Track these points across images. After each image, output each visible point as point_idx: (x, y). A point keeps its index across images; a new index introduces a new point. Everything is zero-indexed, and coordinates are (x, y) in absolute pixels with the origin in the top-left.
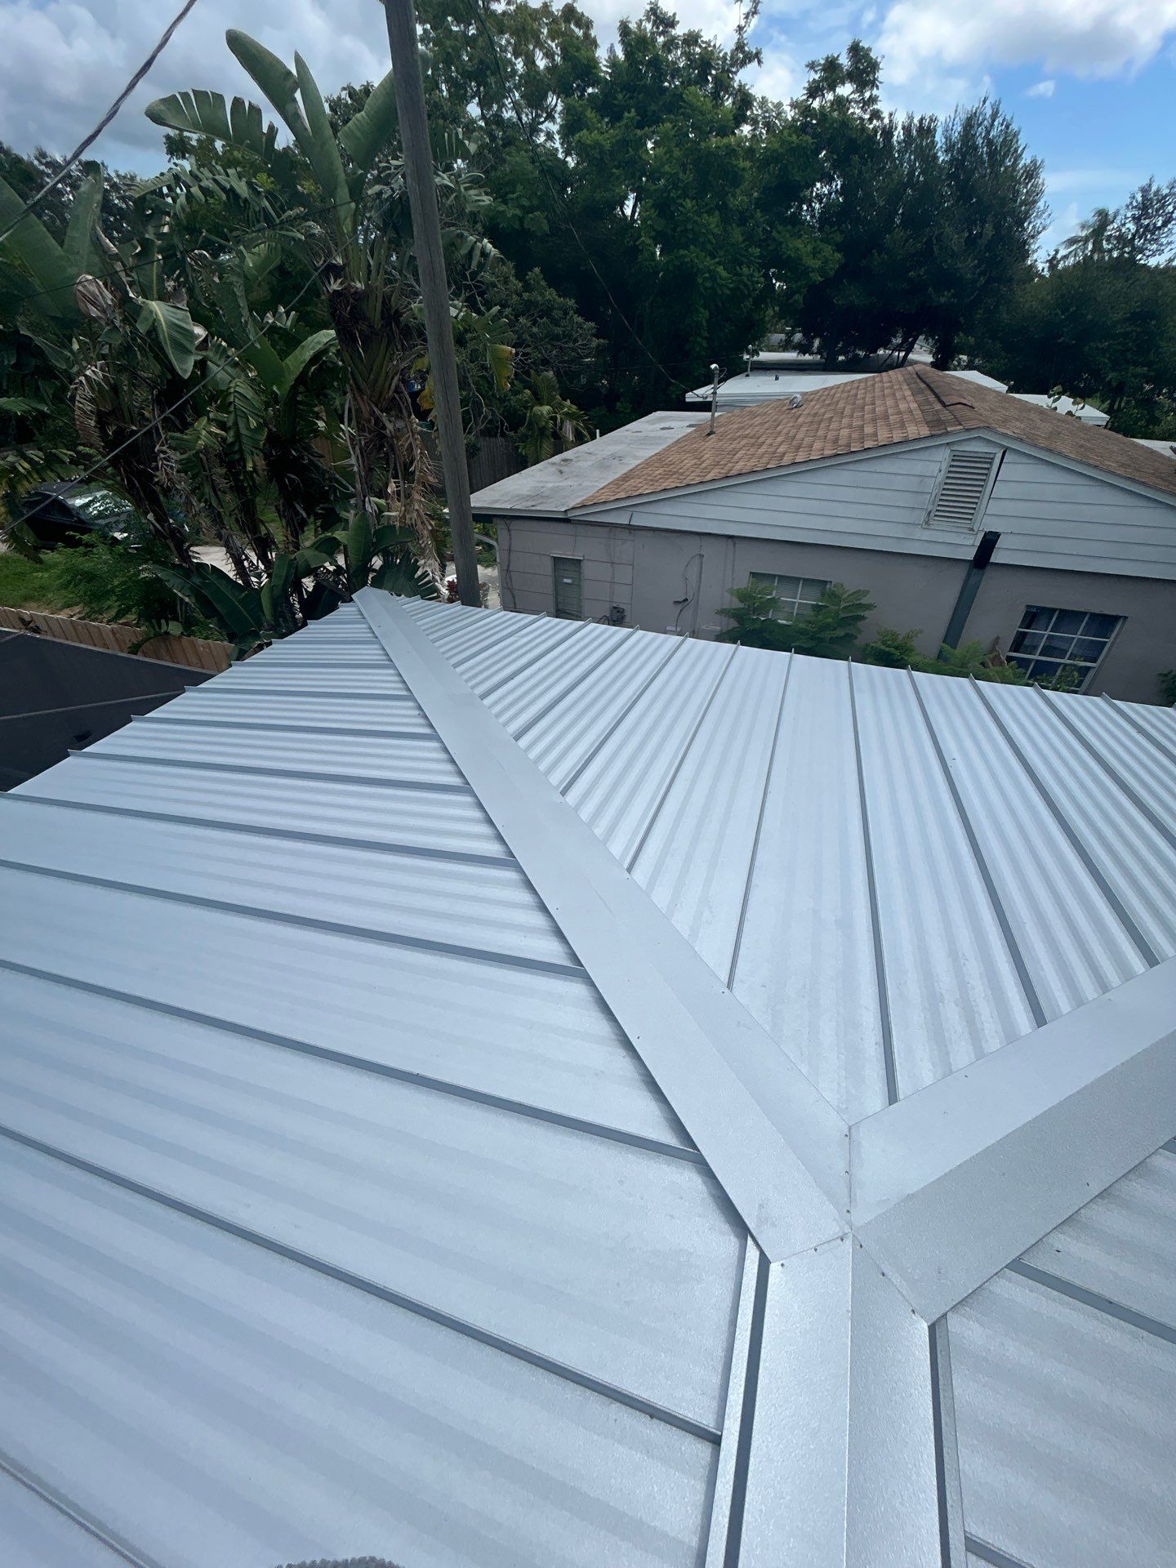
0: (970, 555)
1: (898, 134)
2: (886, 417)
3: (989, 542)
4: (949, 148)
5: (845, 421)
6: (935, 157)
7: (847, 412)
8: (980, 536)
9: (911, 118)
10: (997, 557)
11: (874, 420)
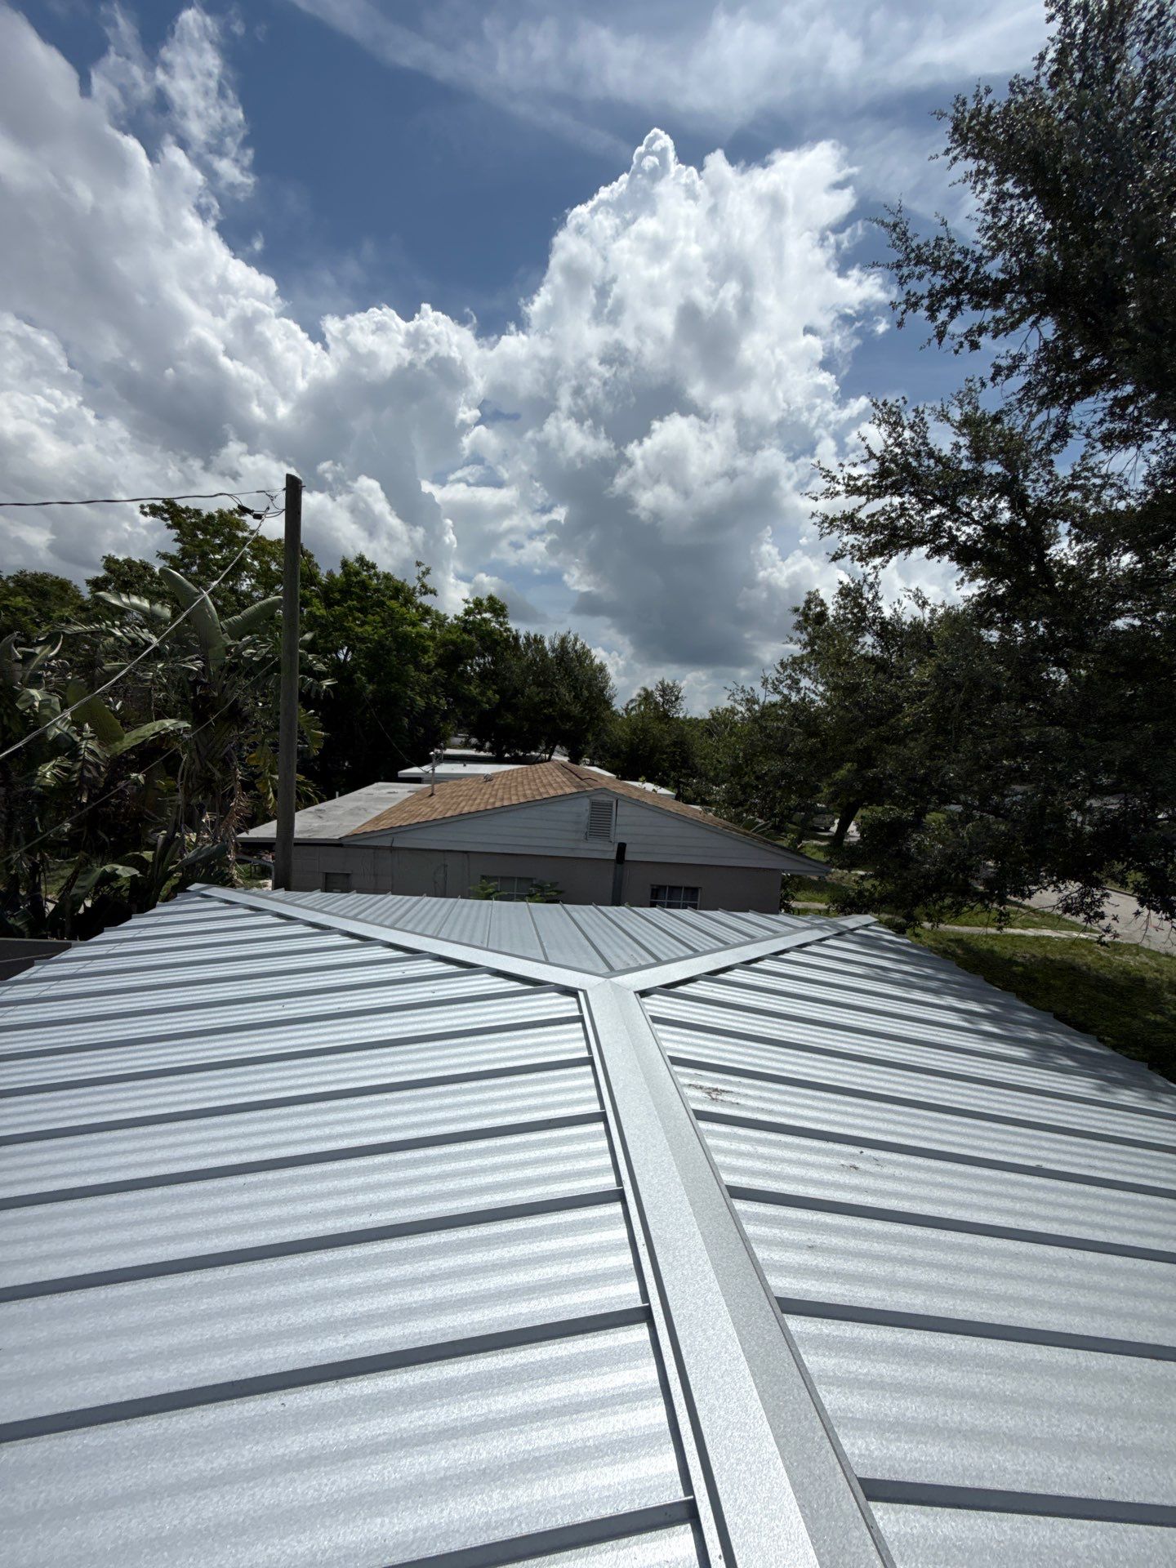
0: (613, 856)
1: (522, 641)
2: (551, 785)
3: (622, 848)
4: (554, 651)
5: (526, 787)
6: (546, 654)
7: (525, 782)
8: (616, 846)
9: (529, 634)
10: (628, 857)
11: (544, 786)
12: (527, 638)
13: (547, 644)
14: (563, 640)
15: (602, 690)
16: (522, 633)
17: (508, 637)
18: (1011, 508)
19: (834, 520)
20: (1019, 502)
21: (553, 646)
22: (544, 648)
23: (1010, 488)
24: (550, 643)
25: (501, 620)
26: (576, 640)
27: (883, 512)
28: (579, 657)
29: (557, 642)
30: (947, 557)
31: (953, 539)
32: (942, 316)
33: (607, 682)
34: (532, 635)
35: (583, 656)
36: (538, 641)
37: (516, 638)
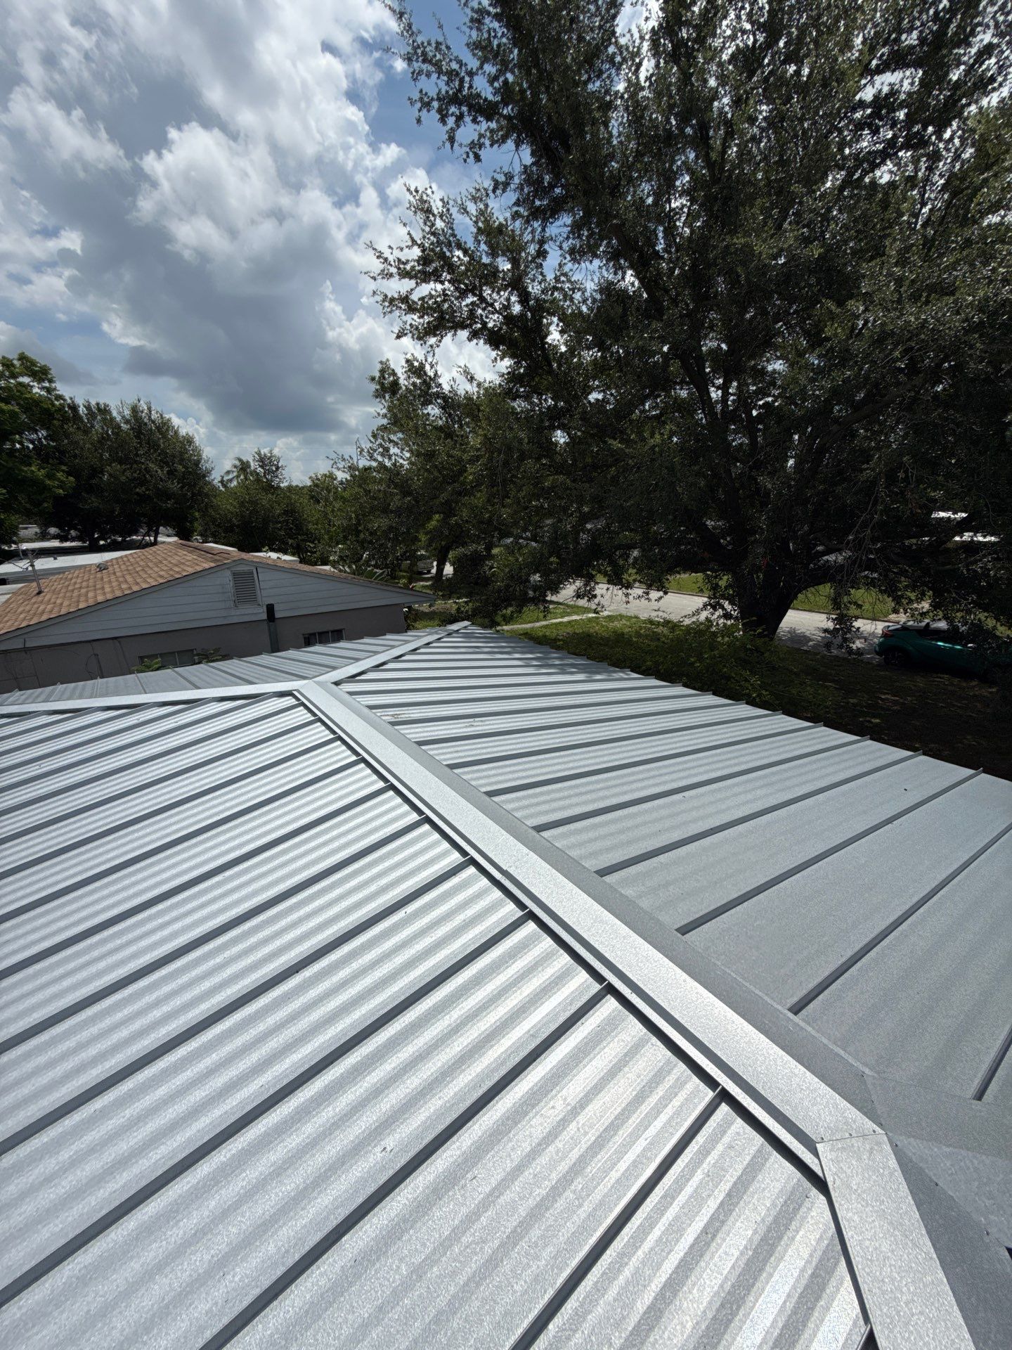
2: (183, 563)
3: (270, 609)
4: (127, 422)
5: (155, 569)
6: (118, 425)
7: (149, 564)
8: (265, 607)
9: (88, 402)
11: (176, 565)
12: (88, 407)
13: (115, 414)
14: (135, 410)
15: (197, 463)
16: (80, 402)
17: (62, 406)
18: (520, 302)
19: (392, 300)
20: (524, 297)
21: (123, 417)
22: (112, 419)
23: (516, 283)
24: (119, 413)
25: (47, 384)
26: (149, 409)
27: (431, 296)
28: (158, 428)
29: (127, 413)
30: (482, 341)
31: (484, 324)
32: (451, 121)
33: (199, 455)
34: (93, 403)
35: (164, 427)
36: (104, 411)
37: (74, 408)
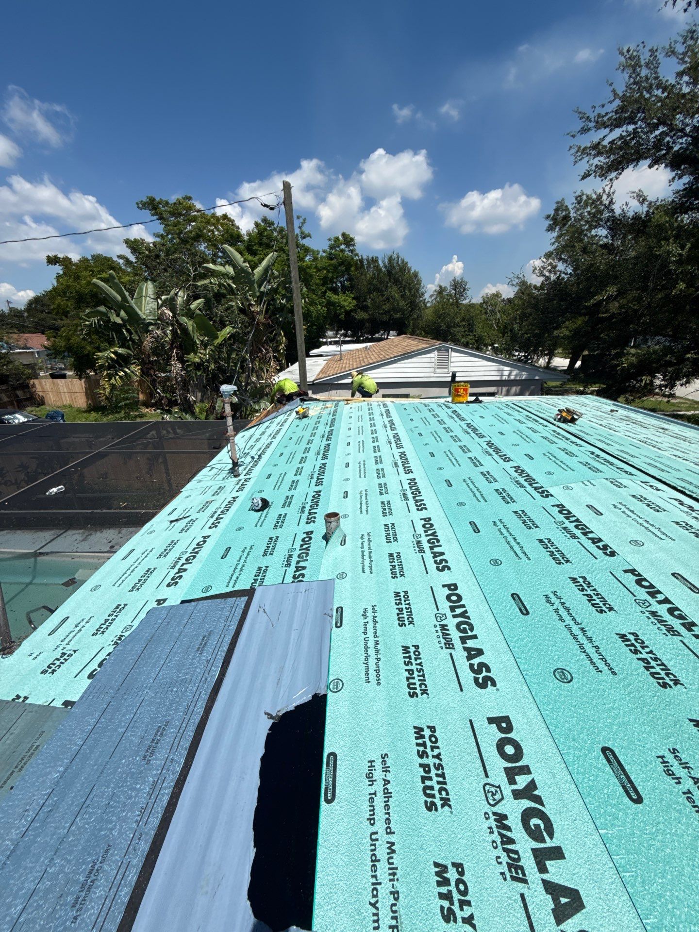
0: (449, 379)
1: (365, 262)
3: (454, 375)
4: (385, 267)
6: (381, 269)
8: (451, 374)
9: (368, 257)
10: (457, 379)
12: (368, 260)
13: (380, 263)
14: (390, 259)
15: (417, 290)
16: (365, 257)
17: (357, 260)
19: (585, 150)
21: (384, 264)
22: (378, 266)
25: (351, 248)
26: (398, 257)
27: (621, 137)
29: (386, 261)
30: (662, 166)
33: (420, 284)
35: (404, 267)
36: (375, 261)
37: (361, 261)
